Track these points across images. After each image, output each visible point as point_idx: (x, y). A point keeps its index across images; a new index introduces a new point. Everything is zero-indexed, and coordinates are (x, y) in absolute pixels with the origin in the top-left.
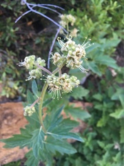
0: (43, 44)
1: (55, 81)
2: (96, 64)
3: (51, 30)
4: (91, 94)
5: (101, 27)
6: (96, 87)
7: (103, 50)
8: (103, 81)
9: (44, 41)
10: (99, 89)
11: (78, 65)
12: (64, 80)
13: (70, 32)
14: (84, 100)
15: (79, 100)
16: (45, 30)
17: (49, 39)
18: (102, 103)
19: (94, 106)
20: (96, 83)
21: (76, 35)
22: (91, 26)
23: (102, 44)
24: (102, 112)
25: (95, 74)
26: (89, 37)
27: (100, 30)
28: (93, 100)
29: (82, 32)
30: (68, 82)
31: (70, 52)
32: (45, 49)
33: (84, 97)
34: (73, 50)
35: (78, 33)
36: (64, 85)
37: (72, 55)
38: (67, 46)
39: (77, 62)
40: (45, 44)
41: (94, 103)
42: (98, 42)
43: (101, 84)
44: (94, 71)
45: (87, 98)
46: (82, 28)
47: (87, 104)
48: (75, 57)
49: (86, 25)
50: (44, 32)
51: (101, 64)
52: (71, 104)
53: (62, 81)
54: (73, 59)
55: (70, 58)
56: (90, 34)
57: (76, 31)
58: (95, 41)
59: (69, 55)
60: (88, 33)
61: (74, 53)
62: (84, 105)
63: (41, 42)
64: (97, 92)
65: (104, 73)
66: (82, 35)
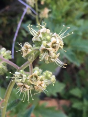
0: (4, 25)
1: (24, 79)
2: (73, 51)
3: (16, 8)
4: (67, 89)
5: (77, 5)
6: (74, 80)
7: (80, 34)
8: (82, 72)
9: (6, 22)
10: (78, 82)
11: (54, 58)
12: (36, 77)
13: (39, 13)
14: (59, 97)
15: (52, 97)
16: (7, 8)
17: (13, 19)
18: (81, 100)
19: (71, 104)
20: (73, 74)
21: (47, 16)
22: (65, 4)
23: (79, 26)
24: (81, 112)
25: (72, 63)
26: (63, 17)
27: (77, 10)
28: (71, 97)
29: (54, 12)
30: (41, 80)
31: (44, 42)
32: (8, 32)
33: (58, 94)
34: (48, 41)
35: (49, 13)
36: (37, 83)
37: (47, 46)
38: (41, 35)
39: (53, 55)
40: (7, 25)
41: (72, 100)
42: (75, 24)
43: (79, 76)
44: (70, 60)
45: (62, 94)
46: (54, 7)
47: (62, 102)
48: (51, 49)
49: (58, 3)
50: (6, 11)
51: (78, 50)
52: (42, 103)
53: (34, 79)
54: (48, 52)
55: (44, 50)
56: (64, 14)
57: (47, 11)
58: (70, 22)
59: (43, 47)
60: (61, 13)
61: (50, 44)
62: (59, 103)
63: (3, 23)
64: (75, 86)
65: (83, 62)
66: (55, 15)
